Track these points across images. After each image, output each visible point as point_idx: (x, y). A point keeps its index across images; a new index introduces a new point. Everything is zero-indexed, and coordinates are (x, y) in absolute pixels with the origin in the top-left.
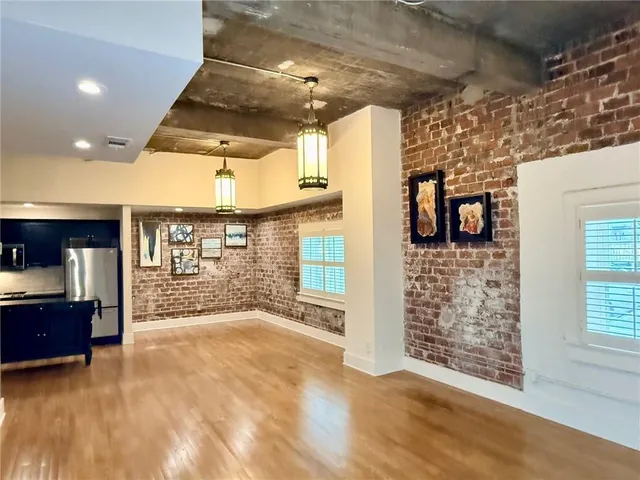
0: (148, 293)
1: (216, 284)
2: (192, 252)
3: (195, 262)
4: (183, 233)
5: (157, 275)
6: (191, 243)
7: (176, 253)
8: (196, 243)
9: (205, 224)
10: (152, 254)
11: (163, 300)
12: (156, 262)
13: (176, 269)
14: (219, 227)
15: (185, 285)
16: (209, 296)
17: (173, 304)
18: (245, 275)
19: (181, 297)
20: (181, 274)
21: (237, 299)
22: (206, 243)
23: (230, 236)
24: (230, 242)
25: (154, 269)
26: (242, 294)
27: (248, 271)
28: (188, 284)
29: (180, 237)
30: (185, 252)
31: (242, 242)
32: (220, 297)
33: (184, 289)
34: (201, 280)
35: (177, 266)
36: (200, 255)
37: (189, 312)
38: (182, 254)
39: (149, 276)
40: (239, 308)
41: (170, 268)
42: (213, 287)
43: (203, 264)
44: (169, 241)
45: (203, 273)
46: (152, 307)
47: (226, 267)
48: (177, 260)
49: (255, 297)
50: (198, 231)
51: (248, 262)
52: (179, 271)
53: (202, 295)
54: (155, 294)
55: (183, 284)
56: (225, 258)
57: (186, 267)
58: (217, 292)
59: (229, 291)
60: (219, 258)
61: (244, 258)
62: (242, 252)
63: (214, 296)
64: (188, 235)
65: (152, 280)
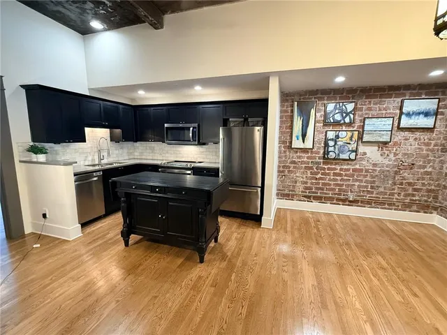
0: (297, 175)
1: (377, 173)
2: (350, 134)
3: (353, 146)
4: (342, 113)
5: (308, 158)
6: (350, 124)
7: (331, 135)
8: (358, 124)
9: (373, 100)
10: (304, 135)
11: (312, 183)
12: (309, 144)
13: (328, 152)
14: (392, 104)
15: (338, 171)
16: (366, 187)
17: (322, 189)
18: (424, 167)
19: (332, 183)
20: (334, 159)
21: (406, 195)
22: (370, 125)
23: (408, 115)
24: (405, 122)
25: (305, 150)
26: (415, 190)
27: (429, 161)
28: (341, 170)
29: (338, 117)
30: (343, 134)
31: (428, 122)
32: (382, 190)
33: (335, 174)
34: (357, 167)
35: (331, 149)
36: (360, 138)
37: (338, 200)
38: (337, 137)
39: (299, 157)
40: (406, 207)
41: (322, 151)
42: (372, 177)
43: (362, 149)
44: (324, 121)
45: (362, 159)
46: (300, 188)
47: (395, 155)
48: (331, 143)
49: (436, 198)
50: (361, 109)
51: (432, 151)
52: (332, 155)
53: (357, 184)
54: (304, 176)
55: (336, 169)
56: (395, 144)
57: (341, 152)
58: (377, 184)
59: (395, 184)
60: (385, 143)
61: (428, 144)
62: (425, 137)
63: (372, 187)
64: (348, 114)
65: (302, 162)
